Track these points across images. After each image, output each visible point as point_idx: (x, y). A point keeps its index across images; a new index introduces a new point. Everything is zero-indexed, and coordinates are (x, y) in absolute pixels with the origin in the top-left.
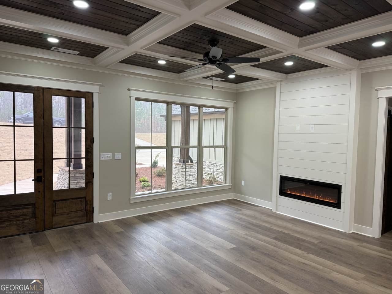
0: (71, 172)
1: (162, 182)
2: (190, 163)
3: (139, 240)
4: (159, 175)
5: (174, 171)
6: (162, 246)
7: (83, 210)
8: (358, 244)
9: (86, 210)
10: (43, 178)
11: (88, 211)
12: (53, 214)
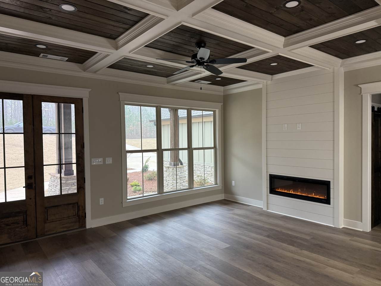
0: (62, 178)
1: (153, 185)
2: (180, 166)
3: (133, 244)
4: (150, 179)
5: (165, 174)
6: (156, 249)
7: (75, 216)
8: (350, 239)
9: (78, 216)
10: (34, 185)
11: (80, 217)
12: (45, 221)
